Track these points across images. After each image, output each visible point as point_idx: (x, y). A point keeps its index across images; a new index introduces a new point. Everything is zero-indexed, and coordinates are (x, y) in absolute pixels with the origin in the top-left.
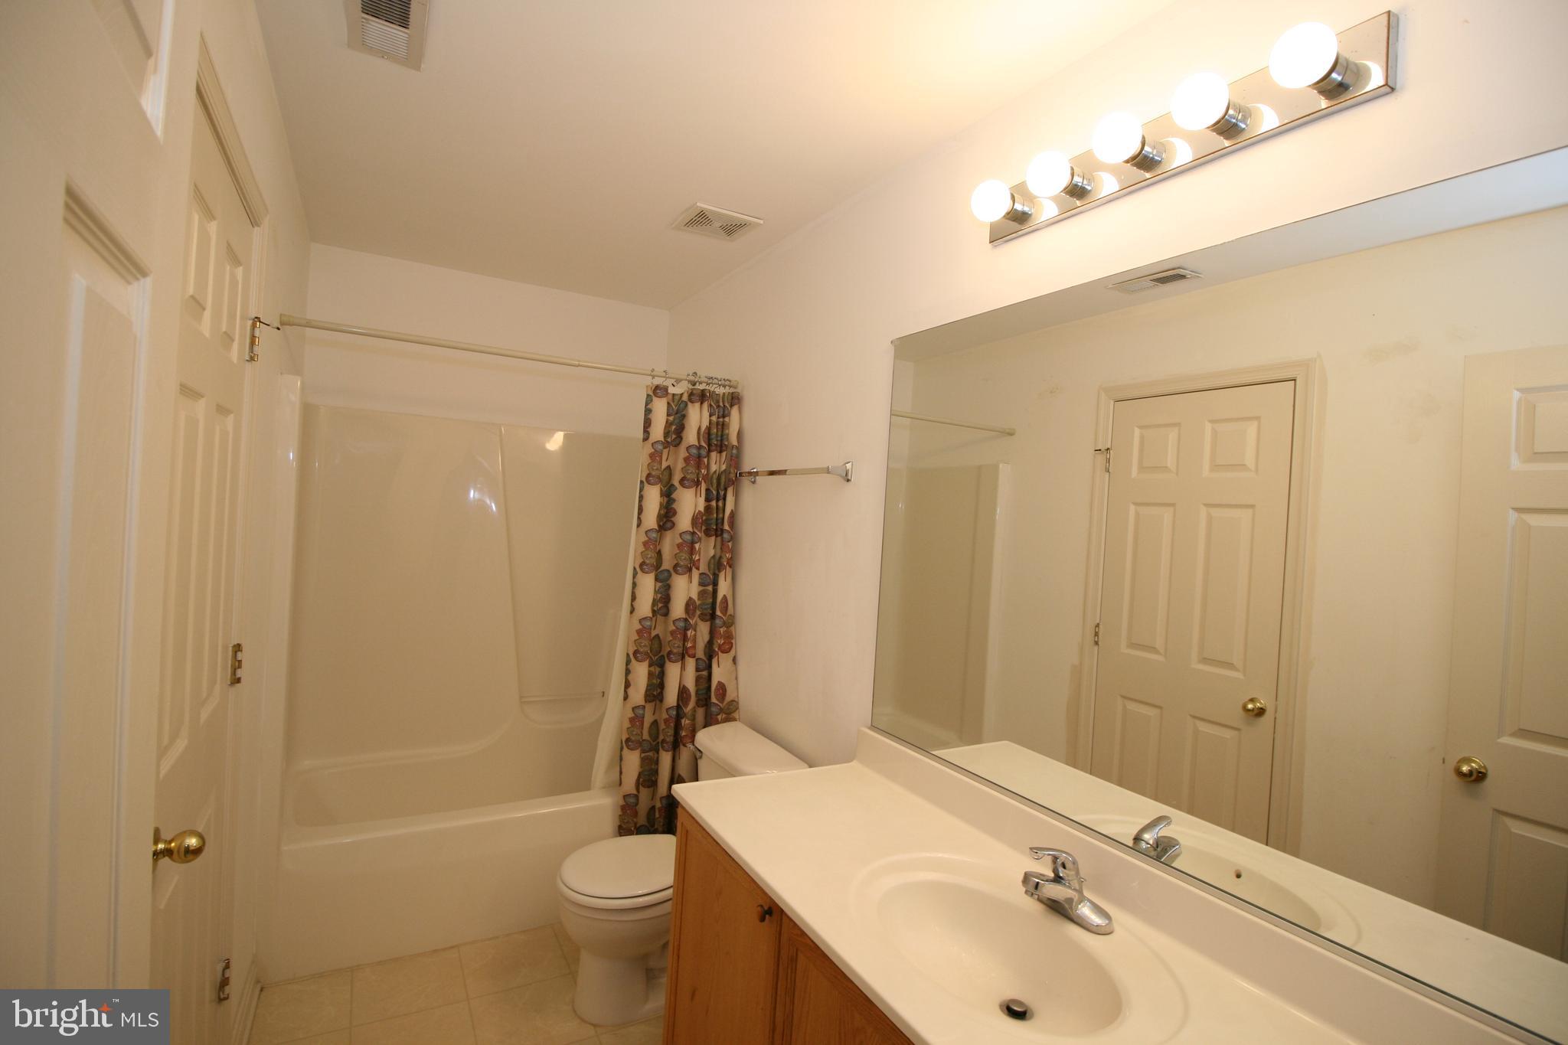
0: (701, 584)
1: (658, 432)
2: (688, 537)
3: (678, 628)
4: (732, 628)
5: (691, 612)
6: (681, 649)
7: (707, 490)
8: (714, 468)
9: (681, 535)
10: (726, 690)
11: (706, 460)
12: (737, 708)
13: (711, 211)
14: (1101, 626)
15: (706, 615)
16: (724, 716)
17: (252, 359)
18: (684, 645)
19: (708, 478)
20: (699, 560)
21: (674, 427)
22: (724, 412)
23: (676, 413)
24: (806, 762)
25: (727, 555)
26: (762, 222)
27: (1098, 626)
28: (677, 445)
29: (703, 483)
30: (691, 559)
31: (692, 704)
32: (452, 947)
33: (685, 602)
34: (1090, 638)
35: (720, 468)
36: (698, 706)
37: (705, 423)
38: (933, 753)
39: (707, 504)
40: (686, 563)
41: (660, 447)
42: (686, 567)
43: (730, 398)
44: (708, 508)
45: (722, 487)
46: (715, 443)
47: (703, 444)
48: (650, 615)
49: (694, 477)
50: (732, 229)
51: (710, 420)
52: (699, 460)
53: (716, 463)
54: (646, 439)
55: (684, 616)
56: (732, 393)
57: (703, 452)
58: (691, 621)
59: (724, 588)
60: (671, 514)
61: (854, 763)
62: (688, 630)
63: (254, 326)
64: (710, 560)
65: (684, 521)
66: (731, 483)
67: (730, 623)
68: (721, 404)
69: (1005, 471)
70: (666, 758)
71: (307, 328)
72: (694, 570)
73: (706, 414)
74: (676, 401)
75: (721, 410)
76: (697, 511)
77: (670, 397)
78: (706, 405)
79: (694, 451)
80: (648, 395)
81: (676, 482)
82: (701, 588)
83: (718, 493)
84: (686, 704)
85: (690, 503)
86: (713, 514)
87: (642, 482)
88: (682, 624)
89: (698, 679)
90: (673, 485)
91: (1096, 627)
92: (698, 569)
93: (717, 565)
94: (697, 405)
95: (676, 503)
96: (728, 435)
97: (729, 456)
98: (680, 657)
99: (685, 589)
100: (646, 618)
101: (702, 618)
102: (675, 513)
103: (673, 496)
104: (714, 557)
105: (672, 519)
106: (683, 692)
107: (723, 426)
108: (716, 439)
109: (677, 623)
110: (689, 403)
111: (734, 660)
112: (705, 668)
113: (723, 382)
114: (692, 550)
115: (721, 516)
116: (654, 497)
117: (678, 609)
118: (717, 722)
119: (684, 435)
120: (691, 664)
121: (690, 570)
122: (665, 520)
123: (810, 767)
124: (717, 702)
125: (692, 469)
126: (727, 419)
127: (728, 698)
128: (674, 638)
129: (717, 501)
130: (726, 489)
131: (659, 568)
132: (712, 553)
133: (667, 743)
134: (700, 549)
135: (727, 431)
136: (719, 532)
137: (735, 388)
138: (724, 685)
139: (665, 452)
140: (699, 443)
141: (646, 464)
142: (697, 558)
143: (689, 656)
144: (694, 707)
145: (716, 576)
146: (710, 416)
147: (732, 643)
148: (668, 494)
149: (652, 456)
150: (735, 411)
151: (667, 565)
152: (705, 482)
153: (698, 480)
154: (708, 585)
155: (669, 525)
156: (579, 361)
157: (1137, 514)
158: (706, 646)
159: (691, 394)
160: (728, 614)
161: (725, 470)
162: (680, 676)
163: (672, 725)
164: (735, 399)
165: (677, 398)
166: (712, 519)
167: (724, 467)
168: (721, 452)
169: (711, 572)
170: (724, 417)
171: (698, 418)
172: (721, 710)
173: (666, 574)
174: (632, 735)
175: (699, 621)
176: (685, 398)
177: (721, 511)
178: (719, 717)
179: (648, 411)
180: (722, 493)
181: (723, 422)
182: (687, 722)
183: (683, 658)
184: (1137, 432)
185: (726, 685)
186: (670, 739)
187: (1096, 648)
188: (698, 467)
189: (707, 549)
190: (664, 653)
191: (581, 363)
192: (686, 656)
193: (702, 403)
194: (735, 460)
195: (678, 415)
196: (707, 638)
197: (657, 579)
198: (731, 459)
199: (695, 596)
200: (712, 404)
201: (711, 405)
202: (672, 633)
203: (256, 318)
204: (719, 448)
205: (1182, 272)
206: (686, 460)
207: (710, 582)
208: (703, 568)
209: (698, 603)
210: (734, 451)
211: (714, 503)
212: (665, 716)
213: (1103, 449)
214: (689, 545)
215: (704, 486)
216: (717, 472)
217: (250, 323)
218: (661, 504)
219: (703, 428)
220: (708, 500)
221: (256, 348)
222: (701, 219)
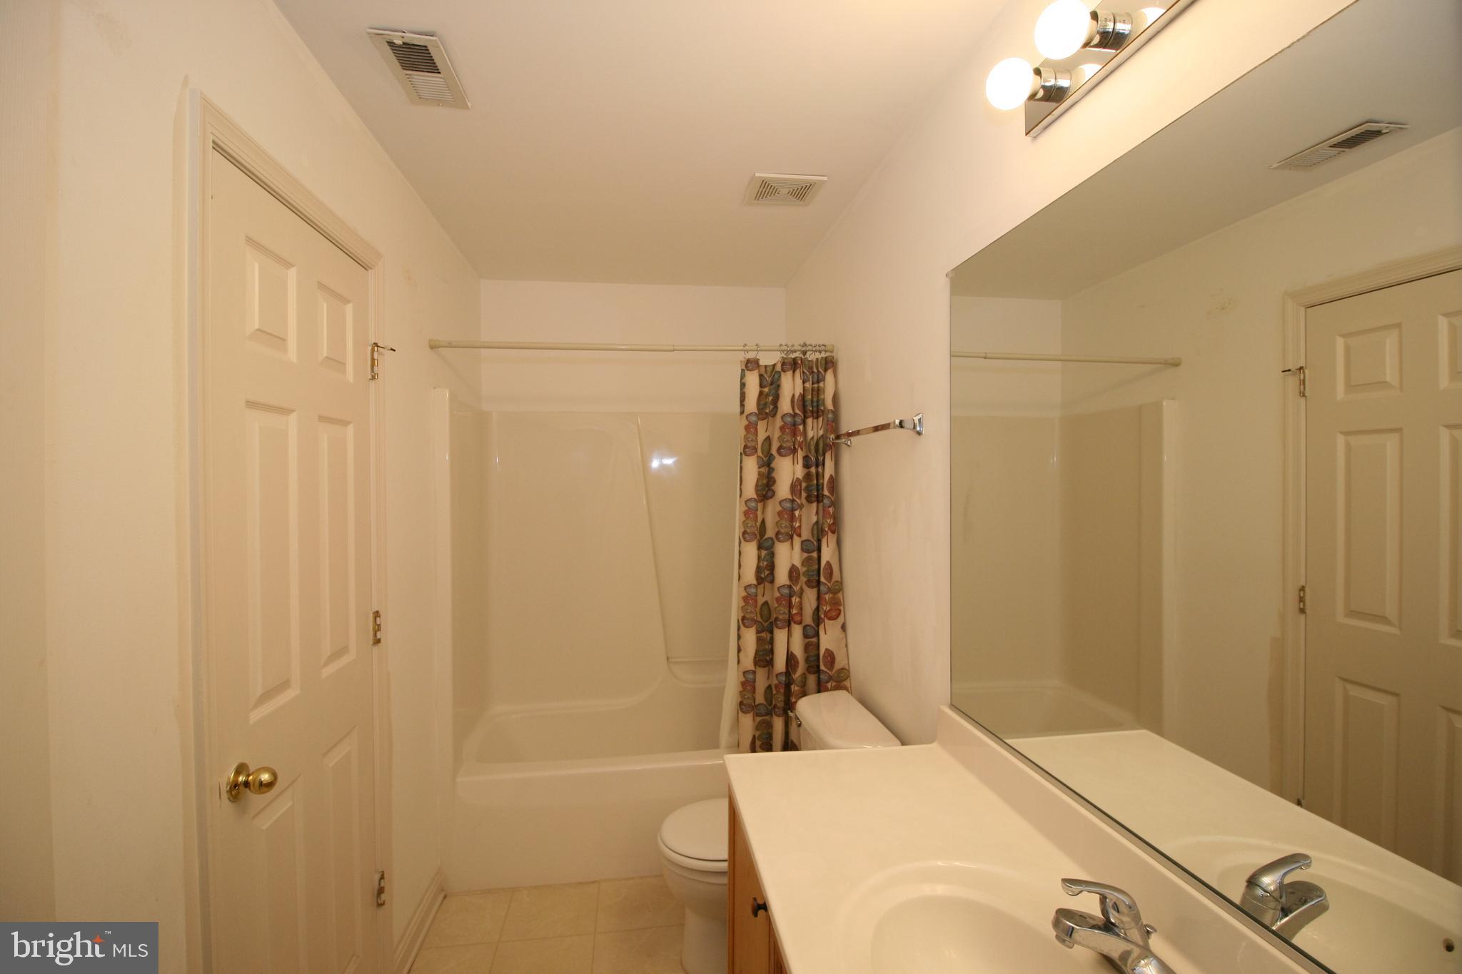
0: (803, 550)
1: (751, 405)
2: (788, 505)
3: (782, 595)
4: (840, 595)
5: (794, 579)
6: (787, 616)
7: (806, 458)
8: (810, 434)
9: (780, 503)
10: (834, 659)
11: (801, 427)
12: (848, 677)
13: (771, 179)
14: (1308, 590)
15: (812, 581)
16: (834, 684)
17: (373, 378)
18: (789, 611)
19: (805, 444)
20: (800, 527)
21: (771, 398)
22: (818, 377)
23: (771, 384)
24: (900, 740)
25: (828, 521)
26: (825, 178)
27: (1303, 589)
28: (774, 415)
29: (799, 450)
30: (792, 527)
31: (801, 669)
32: (593, 882)
33: (788, 569)
34: (1293, 604)
35: (817, 434)
36: (809, 673)
37: (799, 390)
38: (1007, 741)
39: (806, 471)
40: (788, 530)
41: (754, 419)
42: (787, 534)
43: (824, 362)
44: (808, 476)
45: (821, 451)
46: (811, 409)
47: (797, 411)
48: (754, 582)
49: (790, 444)
50: (801, 192)
51: (804, 387)
52: (795, 428)
53: (814, 430)
54: (742, 413)
55: (788, 583)
56: (826, 358)
57: (799, 420)
58: (794, 588)
59: (827, 554)
60: (771, 483)
61: (935, 745)
62: (793, 596)
63: (373, 351)
64: (813, 528)
65: (783, 489)
66: (828, 448)
67: (838, 588)
68: (815, 370)
69: (1171, 411)
70: (778, 724)
71: (482, 350)
72: (795, 537)
73: (799, 381)
74: (769, 374)
75: (816, 376)
76: (795, 479)
77: (763, 370)
78: (798, 372)
79: (789, 419)
80: (743, 370)
81: (774, 452)
82: (806, 555)
83: (817, 459)
84: (795, 671)
85: (788, 471)
86: (813, 480)
87: (741, 454)
88: (786, 591)
89: (807, 647)
90: (772, 455)
91: (1300, 590)
92: (799, 535)
93: (819, 533)
94: (790, 373)
95: (775, 472)
96: (824, 400)
97: (825, 420)
98: (787, 624)
99: (788, 556)
100: (750, 585)
101: (809, 584)
102: (774, 482)
103: (772, 465)
104: (817, 523)
105: (773, 488)
106: (790, 658)
107: (818, 392)
108: (810, 406)
109: (782, 590)
110: (782, 373)
111: (844, 627)
112: (812, 635)
113: (818, 348)
114: (792, 518)
115: (821, 481)
116: (752, 468)
117: (782, 577)
118: (827, 690)
119: (779, 405)
120: (797, 631)
121: (791, 537)
122: (767, 489)
123: (903, 744)
124: (826, 670)
125: (787, 437)
126: (821, 384)
127: (838, 666)
128: (780, 605)
129: (817, 466)
130: (824, 455)
131: (764, 536)
132: (814, 519)
133: (778, 708)
134: (800, 516)
135: (822, 397)
136: (819, 498)
137: (832, 352)
138: (832, 653)
139: (760, 423)
140: (793, 410)
141: (743, 437)
142: (798, 525)
143: (795, 623)
144: (804, 674)
145: (819, 541)
146: (804, 383)
147: (840, 611)
148: (767, 464)
149: (747, 428)
150: (829, 376)
151: (770, 533)
152: (802, 449)
153: (794, 447)
154: (812, 552)
155: (770, 494)
156: (674, 346)
157: (1348, 447)
158: (814, 613)
159: (783, 364)
160: (833, 580)
161: (823, 436)
162: (788, 642)
163: (782, 690)
164: (829, 363)
165: (769, 369)
166: (813, 485)
167: (821, 433)
168: (817, 417)
169: (815, 538)
170: (818, 382)
171: (791, 386)
172: (830, 678)
173: (770, 542)
174: (745, 698)
175: (805, 587)
176: (778, 368)
177: (821, 477)
178: (829, 685)
179: (743, 385)
180: (821, 459)
181: (818, 387)
182: (797, 688)
183: (789, 625)
184: (1340, 342)
185: (835, 653)
186: (781, 705)
187: (1302, 617)
188: (794, 434)
189: (808, 516)
190: (772, 619)
191: (676, 348)
192: (792, 623)
193: (794, 372)
194: (834, 423)
195: (774, 385)
196: (814, 604)
197: (760, 547)
198: (828, 424)
199: (798, 563)
200: (805, 371)
201: (803, 372)
202: (778, 600)
203: (374, 343)
204: (815, 415)
205: (1374, 127)
206: (782, 429)
207: (812, 548)
208: (806, 534)
209: (802, 570)
210: (830, 416)
211: (813, 470)
212: (775, 682)
213: (1292, 369)
214: (789, 513)
215: (800, 454)
216: (815, 438)
217: (370, 348)
218: (759, 474)
219: (797, 396)
220: (807, 465)
221: (376, 368)
222: (766, 190)
